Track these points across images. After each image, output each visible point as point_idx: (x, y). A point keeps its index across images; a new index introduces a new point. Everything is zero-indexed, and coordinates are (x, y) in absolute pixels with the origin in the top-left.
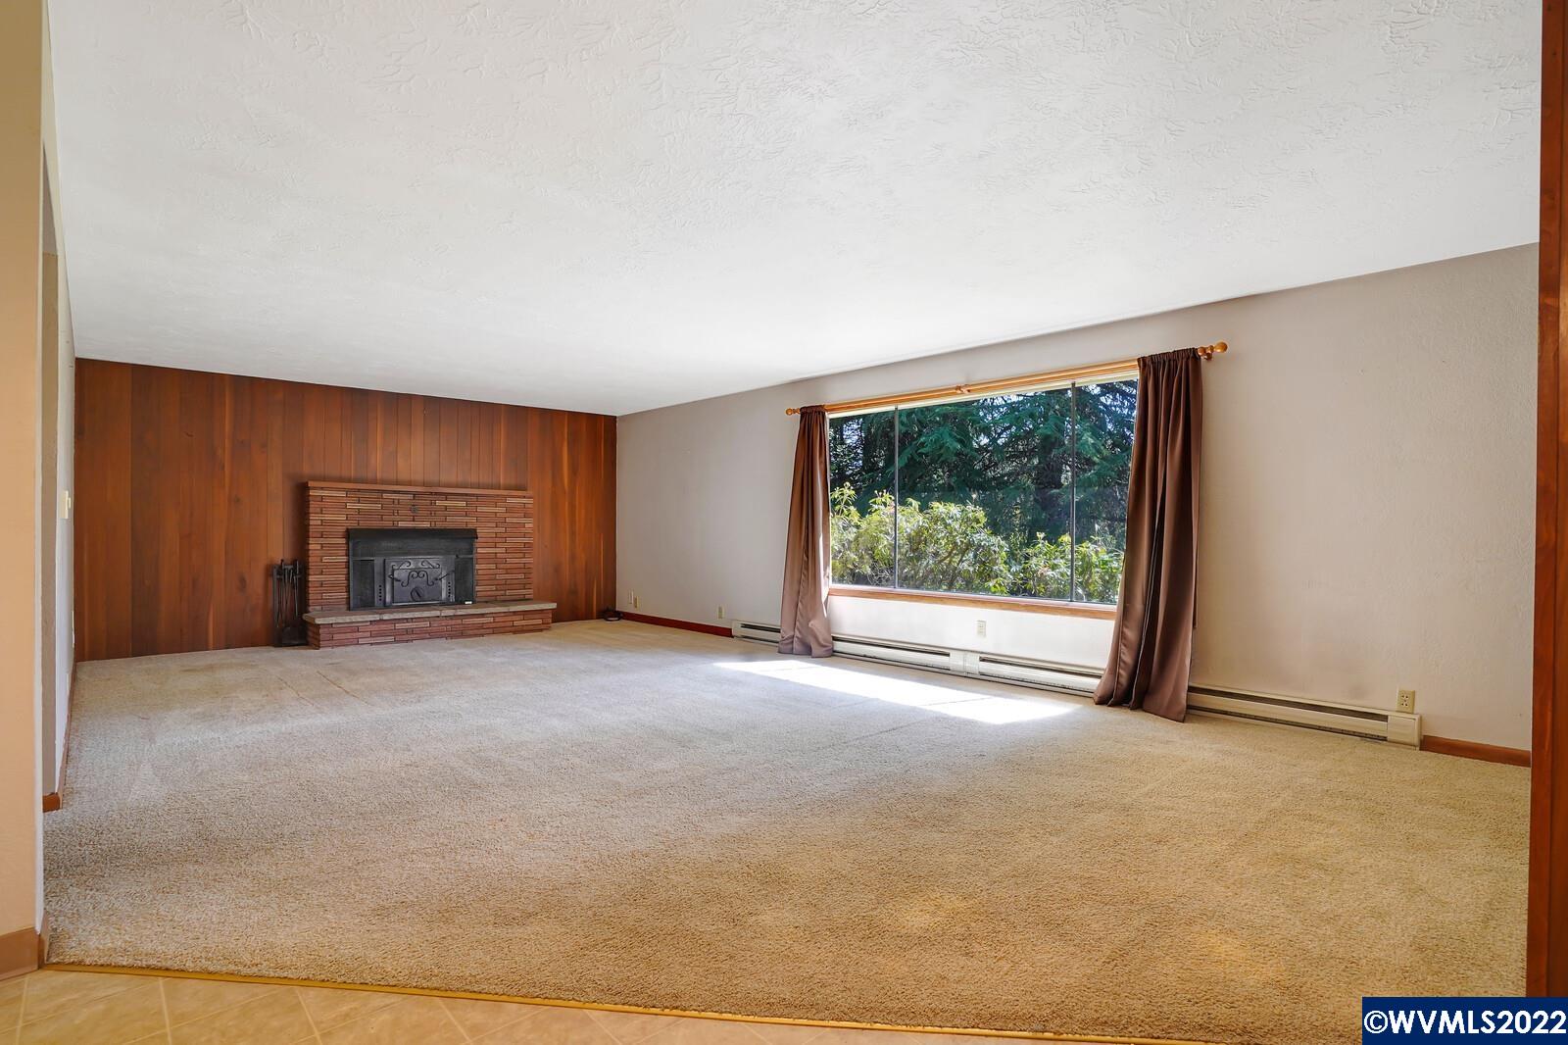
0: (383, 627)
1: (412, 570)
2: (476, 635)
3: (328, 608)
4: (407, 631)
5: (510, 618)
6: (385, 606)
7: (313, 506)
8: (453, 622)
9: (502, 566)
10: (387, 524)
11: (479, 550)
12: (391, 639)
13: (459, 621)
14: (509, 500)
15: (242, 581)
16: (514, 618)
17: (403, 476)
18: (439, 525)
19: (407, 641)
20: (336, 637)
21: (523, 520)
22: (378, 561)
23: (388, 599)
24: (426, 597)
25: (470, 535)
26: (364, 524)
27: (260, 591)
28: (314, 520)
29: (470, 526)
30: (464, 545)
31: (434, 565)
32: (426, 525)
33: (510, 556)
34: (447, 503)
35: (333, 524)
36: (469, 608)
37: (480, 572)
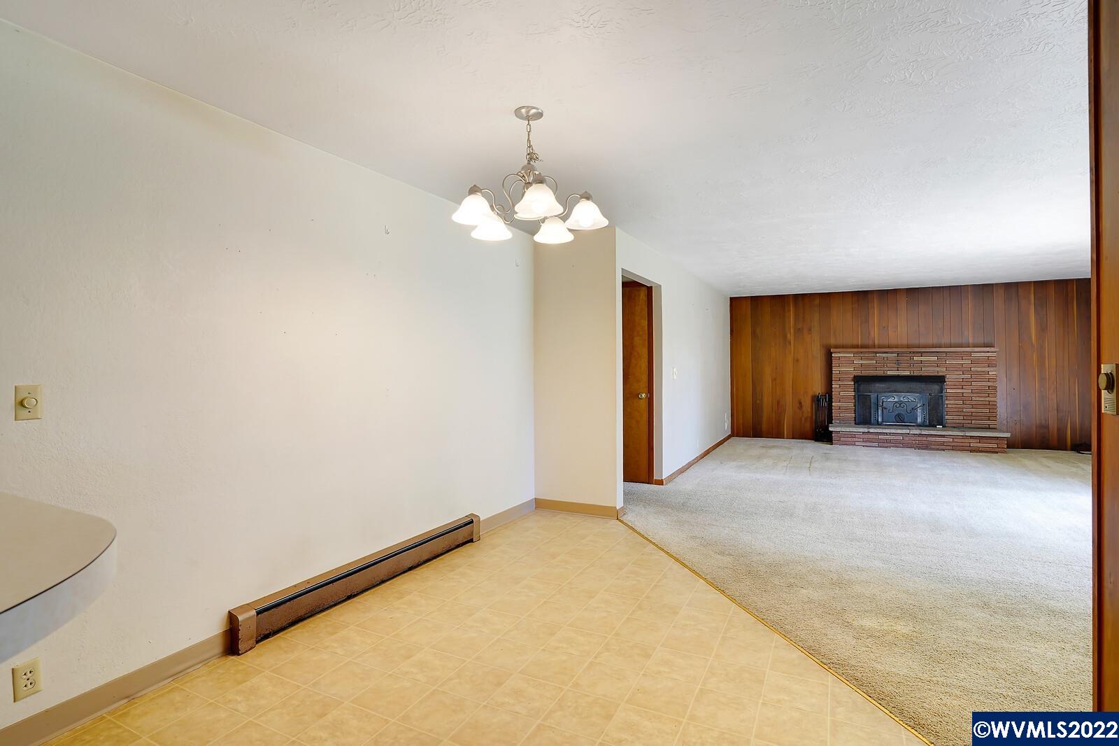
0: (871, 436)
1: (896, 402)
2: (938, 450)
3: (844, 422)
4: (887, 441)
5: (967, 441)
6: (878, 424)
7: (834, 362)
8: (920, 439)
9: (968, 402)
10: (880, 373)
11: (948, 391)
12: (876, 444)
13: (925, 439)
14: (973, 355)
15: (800, 403)
16: (971, 441)
17: (893, 341)
18: (916, 373)
19: (887, 447)
20: (842, 439)
21: (987, 369)
22: (873, 396)
23: (880, 420)
24: (906, 420)
25: (940, 380)
26: (865, 373)
27: (809, 410)
28: (835, 370)
29: (940, 374)
30: (936, 387)
31: (911, 399)
32: (907, 373)
33: (975, 395)
34: (922, 358)
35: (847, 373)
36: (939, 431)
37: (949, 406)
